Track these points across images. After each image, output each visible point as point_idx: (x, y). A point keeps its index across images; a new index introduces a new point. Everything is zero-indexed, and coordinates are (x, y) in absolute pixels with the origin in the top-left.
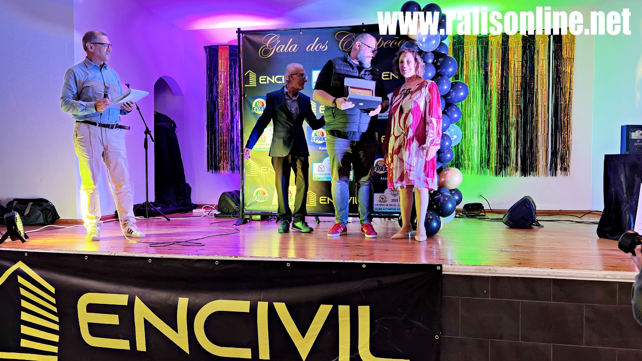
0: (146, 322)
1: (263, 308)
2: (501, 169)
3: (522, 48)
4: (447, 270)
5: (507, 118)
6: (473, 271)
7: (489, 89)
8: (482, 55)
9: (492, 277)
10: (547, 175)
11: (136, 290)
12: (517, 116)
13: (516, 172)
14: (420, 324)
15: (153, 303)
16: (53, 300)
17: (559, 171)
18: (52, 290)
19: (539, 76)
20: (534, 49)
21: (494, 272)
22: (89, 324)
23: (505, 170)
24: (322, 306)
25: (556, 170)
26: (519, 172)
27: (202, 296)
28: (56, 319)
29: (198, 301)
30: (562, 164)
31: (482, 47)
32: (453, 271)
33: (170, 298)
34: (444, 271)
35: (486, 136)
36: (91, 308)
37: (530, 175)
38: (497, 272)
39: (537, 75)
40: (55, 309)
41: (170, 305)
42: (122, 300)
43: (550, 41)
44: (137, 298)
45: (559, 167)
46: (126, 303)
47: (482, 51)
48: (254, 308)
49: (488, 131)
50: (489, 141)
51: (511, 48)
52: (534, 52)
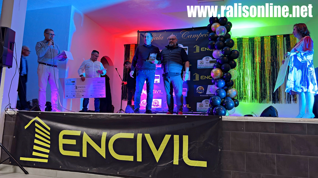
0: (88, 143)
1: (140, 136)
2: (262, 100)
3: (271, 43)
4: (224, 118)
5: (265, 75)
6: (237, 119)
7: (255, 62)
8: (251, 46)
9: (246, 122)
10: (286, 103)
11: (85, 129)
12: (269, 74)
13: (270, 101)
14: (212, 144)
15: (91, 135)
16: (49, 133)
17: (292, 101)
18: (49, 129)
19: (280, 56)
20: (277, 43)
21: (246, 119)
22: (63, 144)
23: (264, 100)
24: (166, 135)
25: (290, 100)
26: (271, 102)
27: (113, 131)
28: (49, 142)
29: (111, 133)
30: (293, 98)
31: (251, 43)
32: (227, 119)
33: (99, 133)
34: (223, 119)
35: (254, 84)
36: (65, 137)
37: (277, 103)
38: (248, 119)
39: (279, 56)
40: (49, 138)
41: (98, 136)
42: (78, 133)
43: (284, 40)
44: (84, 132)
45: (292, 99)
46: (79, 135)
47: (251, 45)
48: (136, 137)
49: (255, 81)
50: (256, 86)
51: (265, 43)
52: (277, 45)
